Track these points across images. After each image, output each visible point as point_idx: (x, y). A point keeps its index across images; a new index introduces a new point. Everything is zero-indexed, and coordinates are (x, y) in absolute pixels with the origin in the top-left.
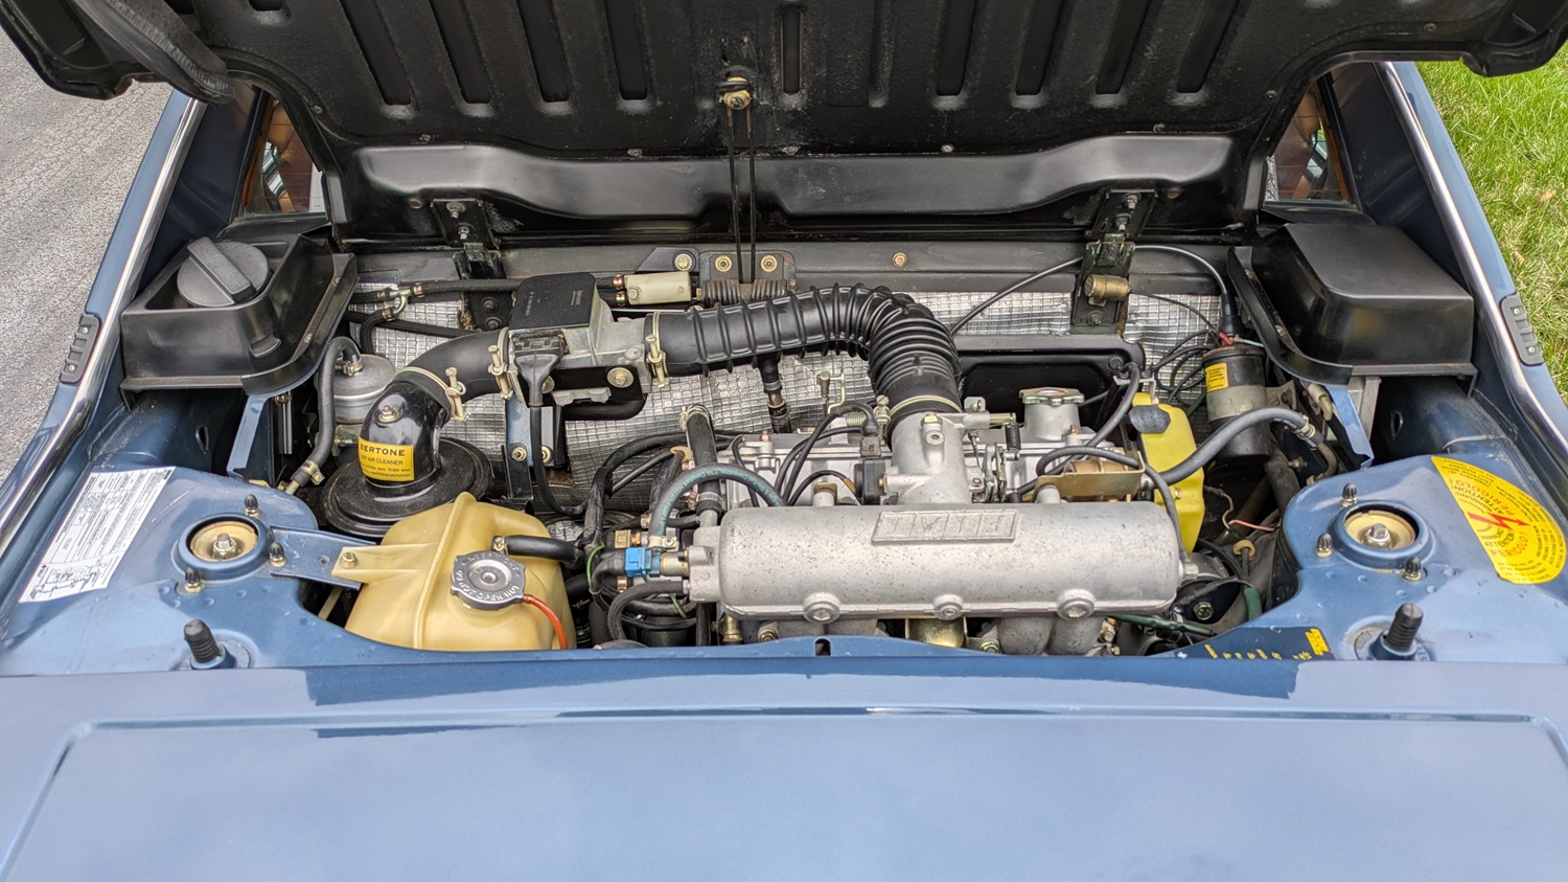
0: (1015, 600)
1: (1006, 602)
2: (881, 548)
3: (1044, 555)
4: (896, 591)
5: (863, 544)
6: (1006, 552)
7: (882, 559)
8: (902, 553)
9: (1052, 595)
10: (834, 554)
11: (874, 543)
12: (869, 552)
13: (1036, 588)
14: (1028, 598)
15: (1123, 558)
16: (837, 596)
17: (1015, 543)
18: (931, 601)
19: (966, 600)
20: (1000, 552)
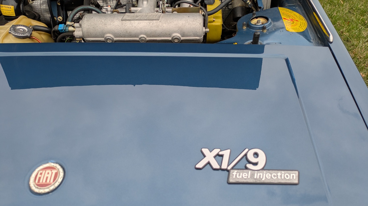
0: (160, 37)
1: (158, 37)
2: (124, 22)
3: (167, 24)
4: (128, 34)
5: (119, 21)
6: (157, 23)
7: (124, 25)
8: (129, 23)
9: (170, 35)
10: (111, 23)
11: (122, 20)
12: (120, 23)
13: (165, 33)
14: (164, 36)
15: (187, 25)
16: (113, 35)
17: (159, 20)
18: (138, 37)
19: (147, 37)
20: (155, 23)
